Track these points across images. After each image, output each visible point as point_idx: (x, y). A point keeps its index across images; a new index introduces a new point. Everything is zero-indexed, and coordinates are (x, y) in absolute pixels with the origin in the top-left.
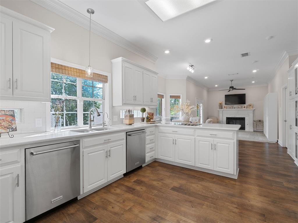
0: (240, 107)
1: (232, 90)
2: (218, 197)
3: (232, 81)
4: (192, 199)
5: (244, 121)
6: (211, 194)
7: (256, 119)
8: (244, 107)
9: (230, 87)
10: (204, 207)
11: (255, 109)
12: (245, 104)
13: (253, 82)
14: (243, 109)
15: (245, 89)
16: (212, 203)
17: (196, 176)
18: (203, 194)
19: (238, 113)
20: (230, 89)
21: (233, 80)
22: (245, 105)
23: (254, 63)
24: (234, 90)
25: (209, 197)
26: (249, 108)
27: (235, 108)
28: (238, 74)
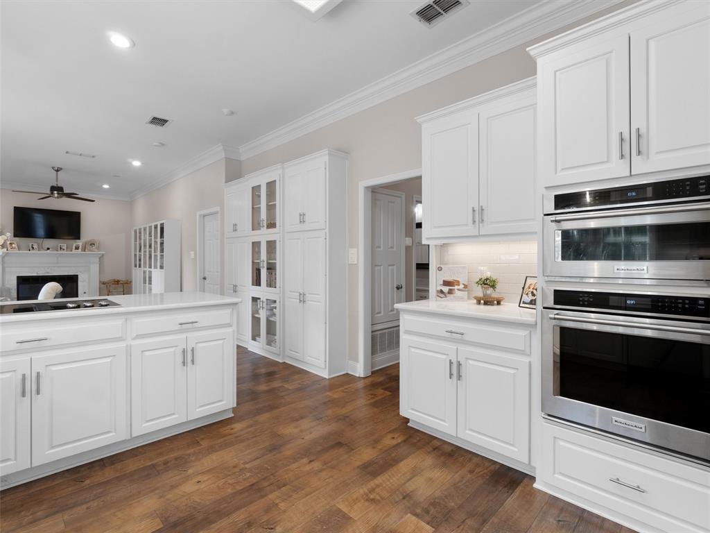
0: (65, 248)
1: (58, 197)
2: (268, 469)
3: (57, 171)
4: (242, 517)
5: (75, 284)
6: (248, 474)
7: (106, 279)
8: (77, 248)
9: (53, 189)
10: (282, 506)
11: (103, 255)
12: (79, 239)
13: (106, 186)
14: (74, 251)
15: (93, 201)
16: (280, 488)
17: (154, 466)
18: (239, 488)
19: (57, 263)
20: (52, 193)
21: (61, 169)
22: (80, 243)
23: (156, 146)
24: (65, 199)
25: (257, 482)
26: (90, 250)
27: (48, 249)
28: (93, 157)
